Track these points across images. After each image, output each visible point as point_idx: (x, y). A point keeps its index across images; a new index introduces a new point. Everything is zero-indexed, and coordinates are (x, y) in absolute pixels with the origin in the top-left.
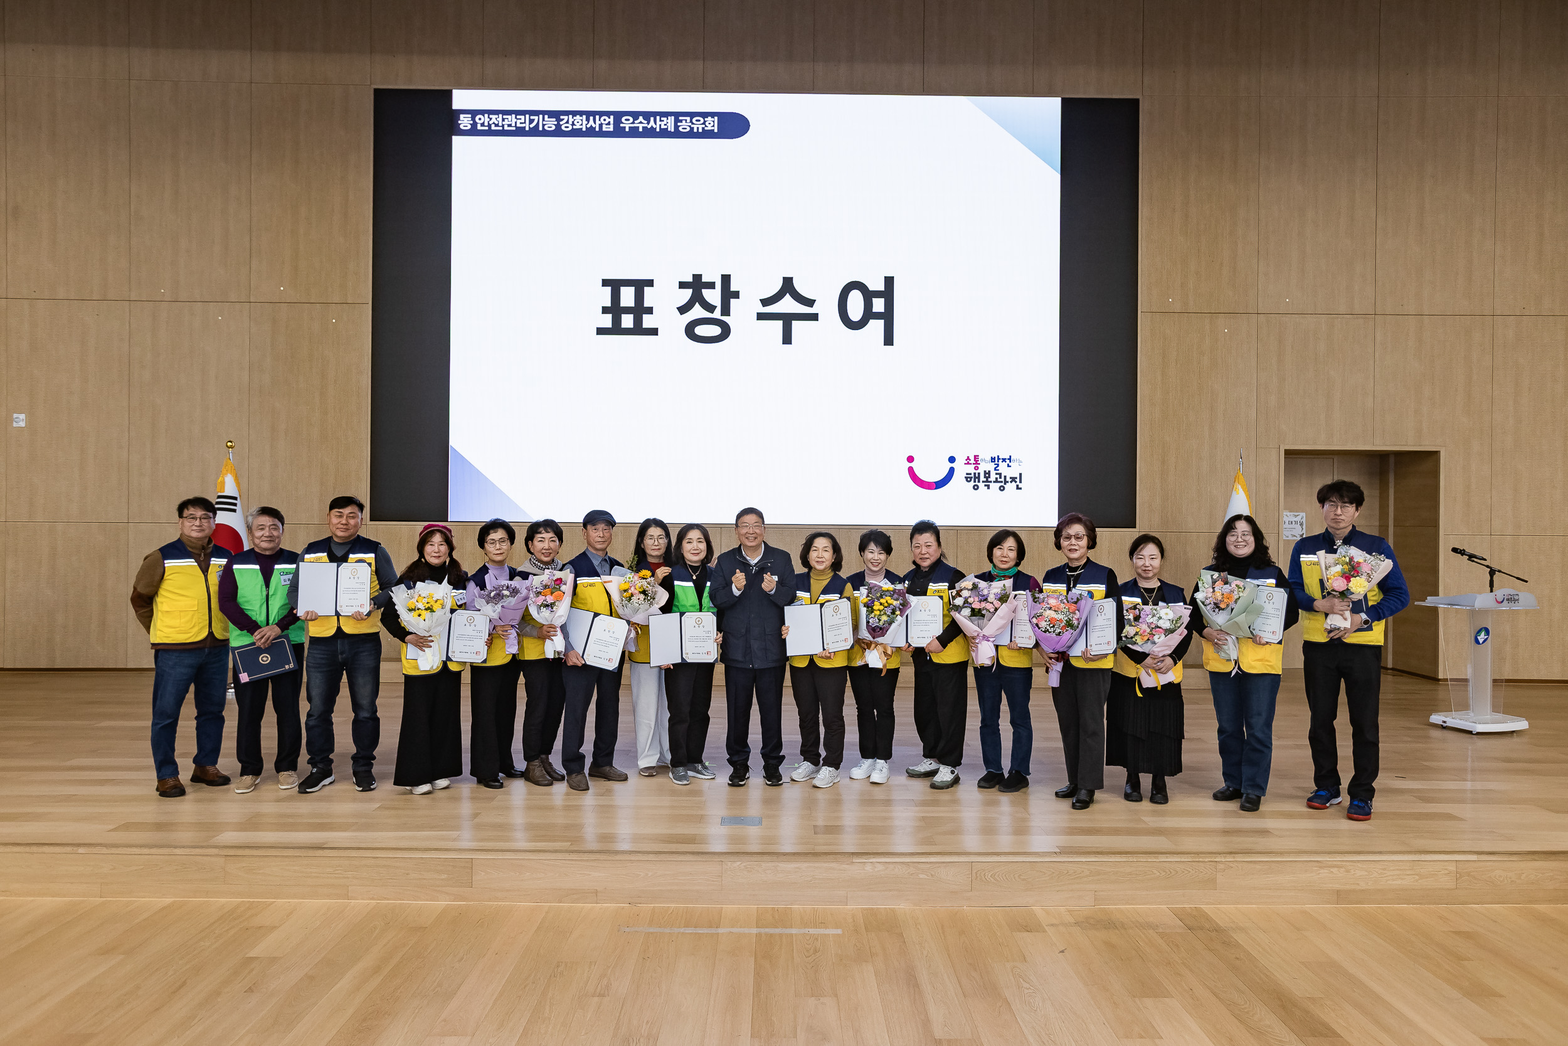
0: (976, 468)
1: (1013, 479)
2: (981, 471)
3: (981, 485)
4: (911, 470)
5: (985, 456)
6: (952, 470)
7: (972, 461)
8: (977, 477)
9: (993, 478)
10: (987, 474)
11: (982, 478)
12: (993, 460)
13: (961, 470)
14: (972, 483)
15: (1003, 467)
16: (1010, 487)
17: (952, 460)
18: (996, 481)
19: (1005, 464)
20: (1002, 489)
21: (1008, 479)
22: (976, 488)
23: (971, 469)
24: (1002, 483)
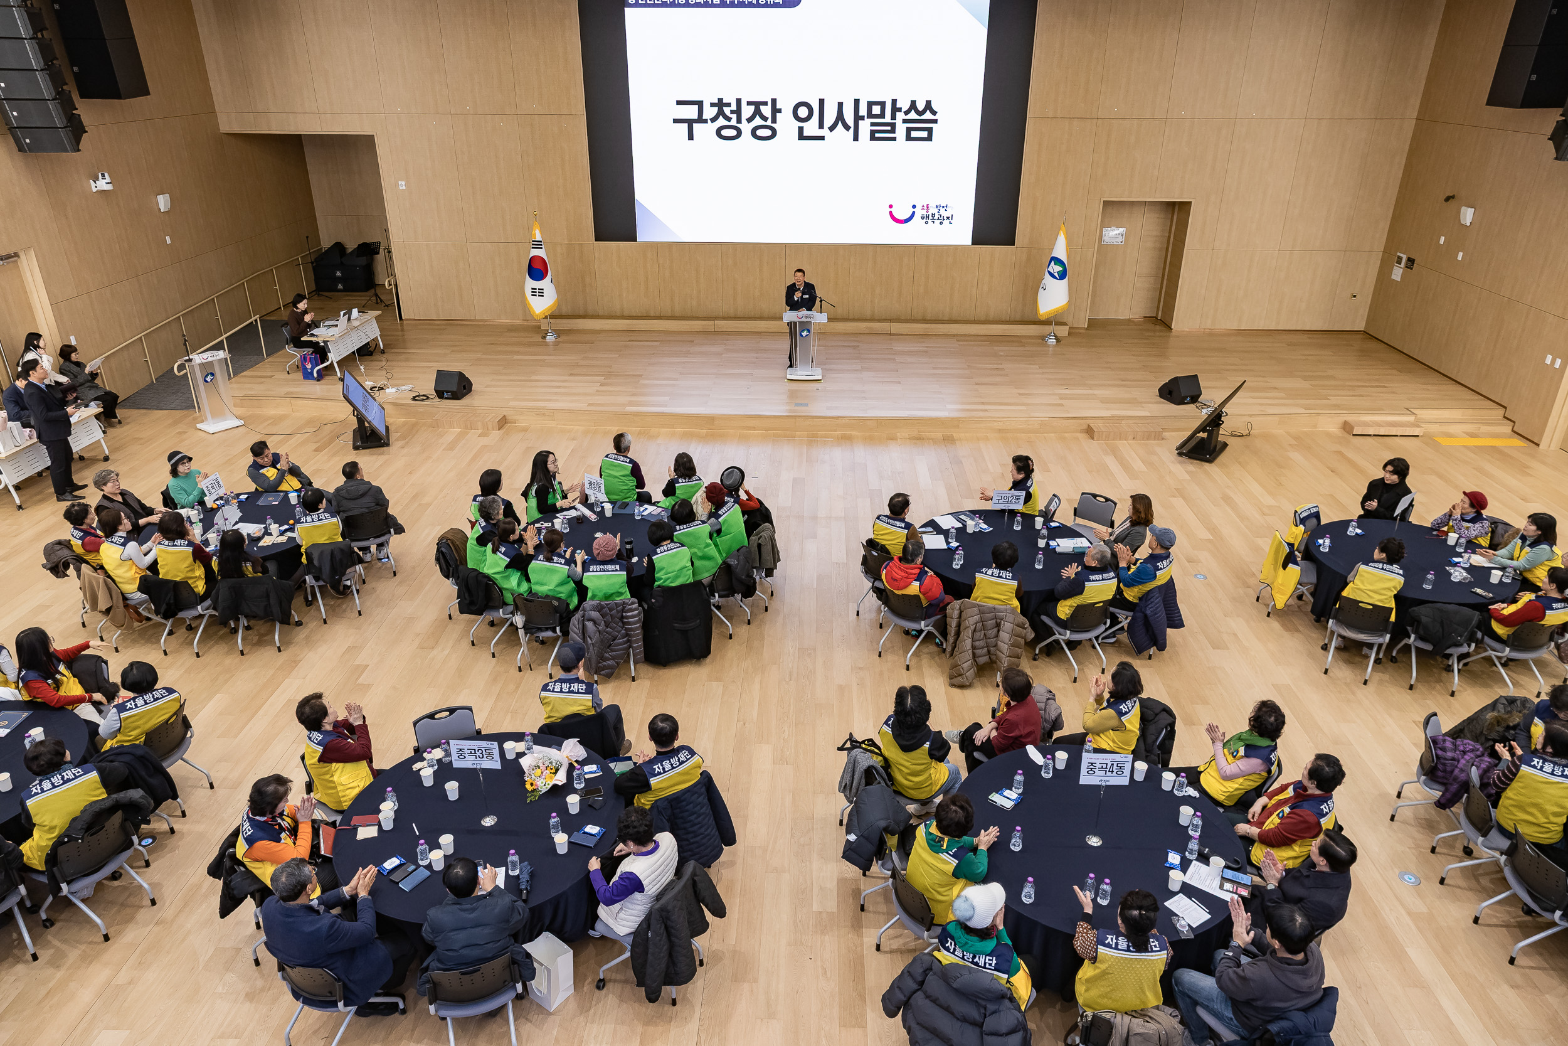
0: (927, 212)
1: (948, 218)
2: (930, 213)
3: (930, 221)
4: (891, 213)
5: (932, 205)
6: (914, 212)
7: (925, 208)
8: (927, 217)
9: (937, 216)
10: (933, 215)
11: (930, 217)
12: (937, 207)
13: (919, 212)
14: (925, 220)
15: (942, 212)
16: (946, 222)
17: (914, 207)
18: (938, 219)
19: (944, 209)
20: (941, 223)
21: (945, 218)
22: (927, 223)
23: (924, 212)
24: (942, 220)
